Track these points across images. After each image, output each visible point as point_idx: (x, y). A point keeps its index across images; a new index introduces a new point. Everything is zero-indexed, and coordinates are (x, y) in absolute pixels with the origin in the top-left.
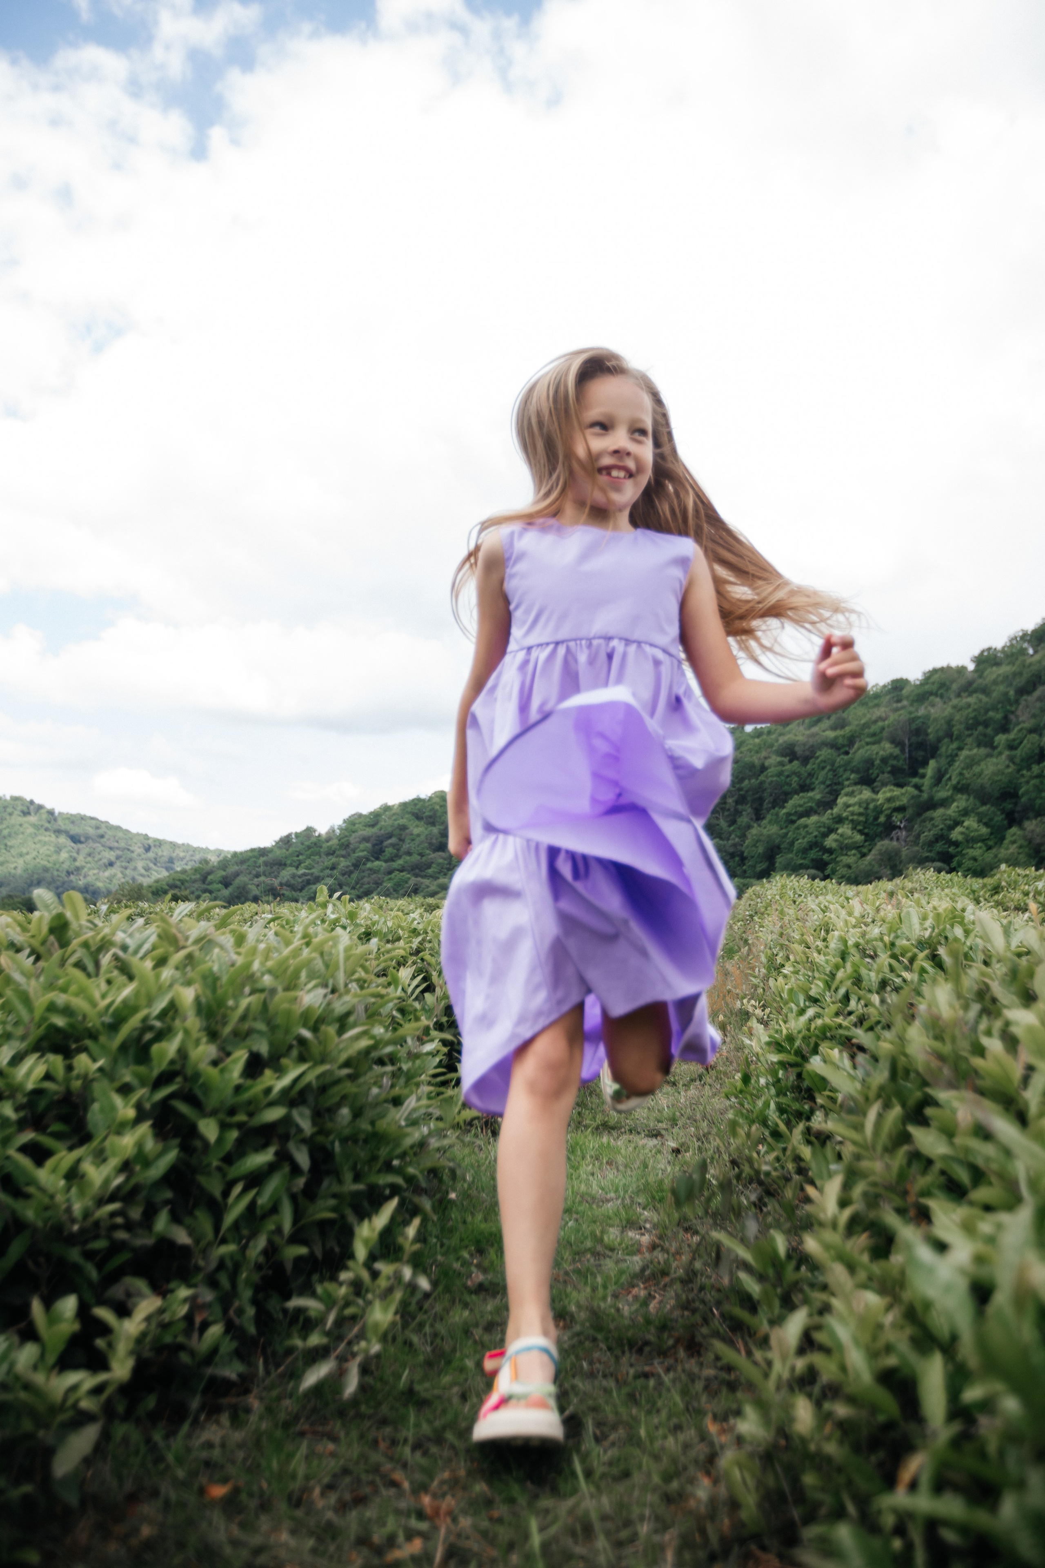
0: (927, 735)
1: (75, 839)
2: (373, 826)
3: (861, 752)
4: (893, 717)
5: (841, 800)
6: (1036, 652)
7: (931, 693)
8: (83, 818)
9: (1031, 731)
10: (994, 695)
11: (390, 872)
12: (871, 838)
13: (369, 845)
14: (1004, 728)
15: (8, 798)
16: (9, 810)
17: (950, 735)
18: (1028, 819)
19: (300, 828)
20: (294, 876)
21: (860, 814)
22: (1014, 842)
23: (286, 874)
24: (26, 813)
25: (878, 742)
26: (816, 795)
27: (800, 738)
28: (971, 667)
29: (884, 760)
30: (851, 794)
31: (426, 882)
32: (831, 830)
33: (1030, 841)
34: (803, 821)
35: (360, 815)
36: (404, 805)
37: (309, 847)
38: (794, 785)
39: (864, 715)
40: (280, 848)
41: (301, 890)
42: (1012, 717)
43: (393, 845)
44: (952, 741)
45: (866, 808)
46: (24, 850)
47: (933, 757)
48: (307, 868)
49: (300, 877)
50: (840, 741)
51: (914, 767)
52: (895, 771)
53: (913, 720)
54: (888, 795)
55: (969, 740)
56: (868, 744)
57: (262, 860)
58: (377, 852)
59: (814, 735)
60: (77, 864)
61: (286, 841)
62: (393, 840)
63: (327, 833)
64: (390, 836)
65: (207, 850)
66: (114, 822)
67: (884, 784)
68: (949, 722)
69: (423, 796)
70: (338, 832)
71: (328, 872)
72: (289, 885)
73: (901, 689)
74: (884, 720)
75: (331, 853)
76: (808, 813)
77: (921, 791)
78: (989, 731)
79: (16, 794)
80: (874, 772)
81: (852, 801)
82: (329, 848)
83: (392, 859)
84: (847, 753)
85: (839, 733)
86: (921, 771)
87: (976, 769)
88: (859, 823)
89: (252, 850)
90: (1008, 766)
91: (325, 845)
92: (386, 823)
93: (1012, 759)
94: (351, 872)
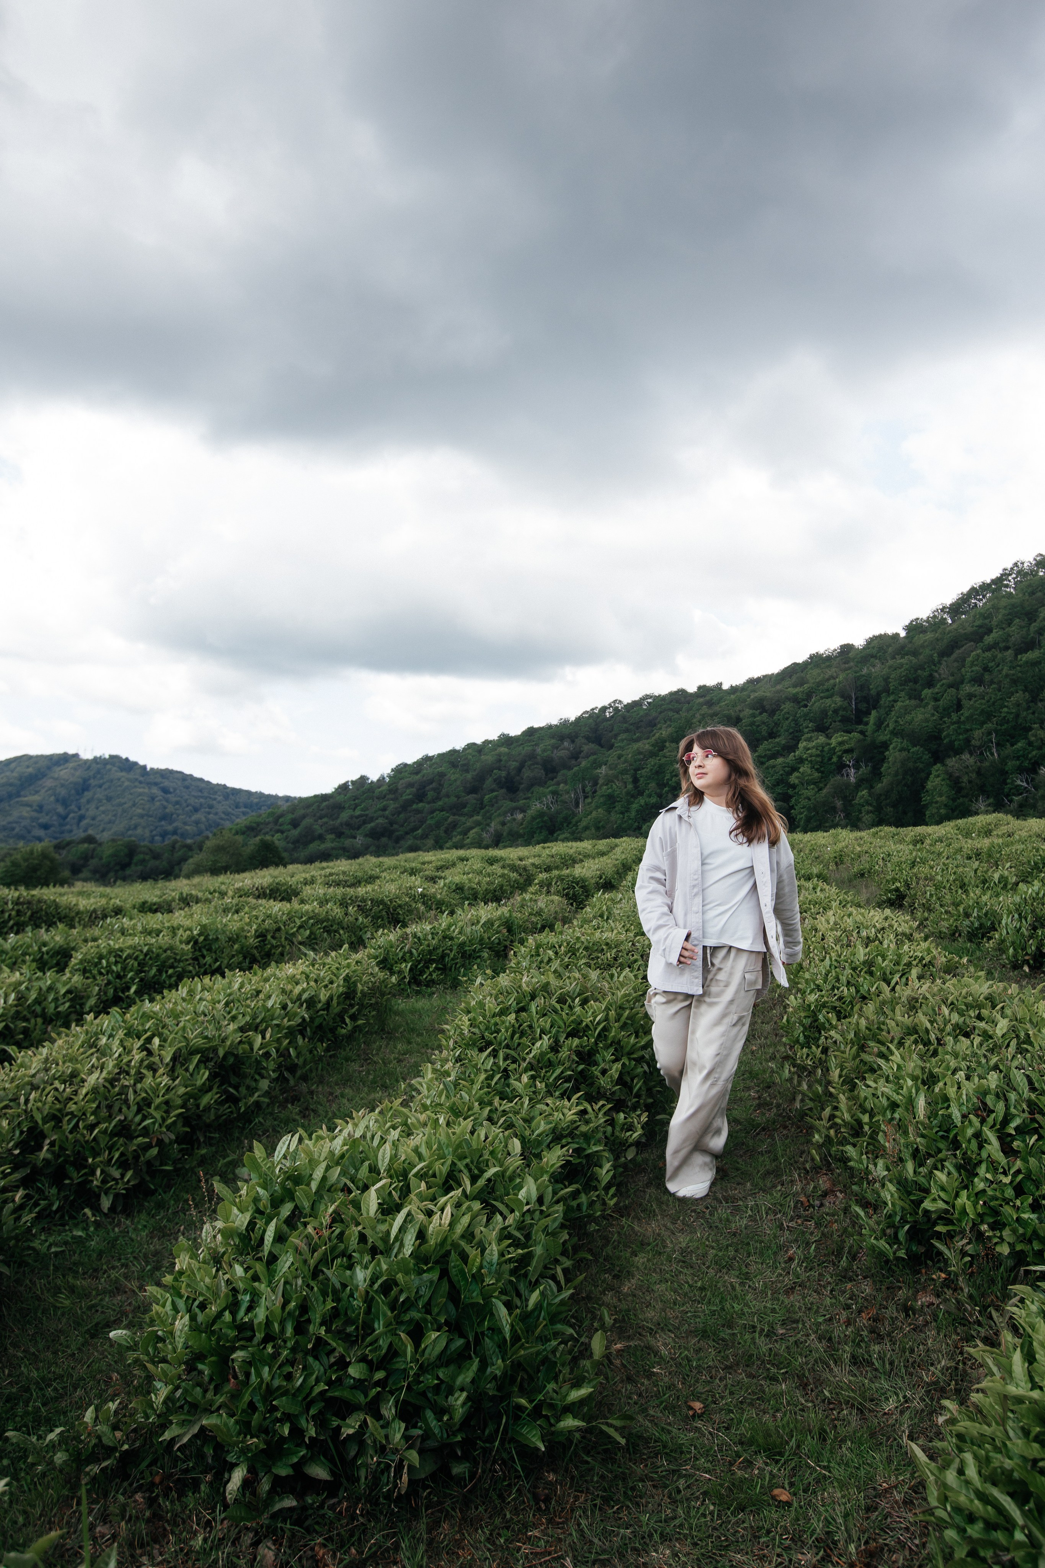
0: (869, 690)
1: (165, 791)
2: (417, 773)
3: (816, 704)
4: (841, 677)
5: (802, 745)
6: (953, 621)
7: (872, 656)
8: (171, 772)
9: (951, 686)
10: (921, 657)
11: (432, 812)
12: (825, 776)
13: (414, 790)
14: (930, 683)
15: (107, 757)
16: (108, 767)
17: (887, 691)
18: (949, 757)
19: (355, 777)
20: (351, 817)
21: (817, 756)
22: (938, 776)
23: (345, 816)
24: (122, 770)
25: (831, 696)
26: (782, 740)
27: (768, 694)
28: (903, 634)
29: (836, 711)
30: (809, 740)
31: (463, 819)
32: (794, 769)
33: (950, 776)
34: (771, 762)
35: (406, 765)
36: (441, 756)
37: (364, 793)
38: (764, 733)
39: (819, 675)
40: (339, 794)
41: (358, 828)
42: (936, 675)
43: (434, 789)
44: (889, 695)
45: (822, 751)
46: (123, 801)
47: (874, 708)
48: (362, 810)
49: (357, 817)
50: (800, 696)
51: (859, 717)
52: (845, 720)
53: (858, 678)
54: (840, 739)
55: (902, 694)
56: (822, 698)
57: (325, 804)
58: (420, 796)
59: (778, 692)
60: (167, 810)
61: (343, 788)
62: (434, 785)
63: (378, 780)
64: (431, 781)
65: (276, 797)
66: (197, 774)
67: (837, 731)
68: (886, 679)
69: (458, 748)
70: (387, 780)
71: (380, 813)
72: (348, 824)
73: (848, 652)
74: (834, 679)
75: (382, 797)
76: (774, 756)
77: (865, 736)
78: (918, 687)
79: (114, 753)
80: (827, 722)
81: (811, 745)
82: (381, 792)
83: (434, 801)
84: (806, 706)
85: (798, 689)
86: (865, 719)
87: (908, 718)
88: (817, 762)
89: (316, 796)
90: (933, 715)
91: (377, 791)
92: (427, 770)
93: (936, 709)
94: (399, 813)
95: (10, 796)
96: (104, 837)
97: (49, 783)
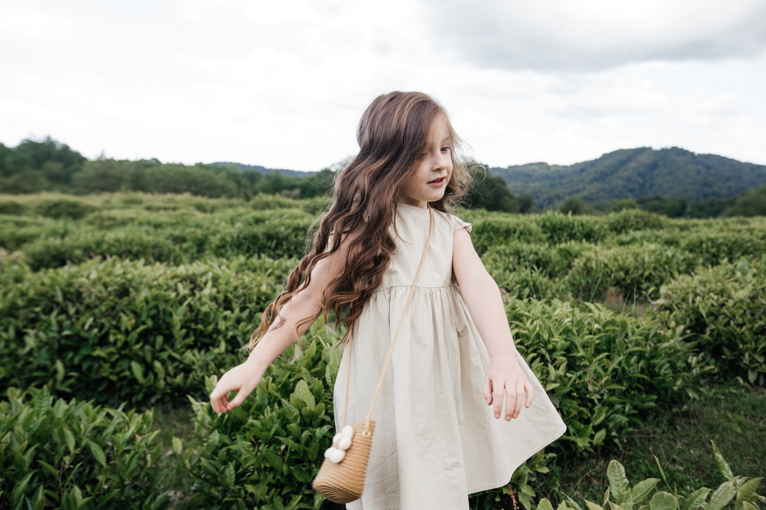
95: (612, 173)
96: (667, 197)
97: (633, 164)
